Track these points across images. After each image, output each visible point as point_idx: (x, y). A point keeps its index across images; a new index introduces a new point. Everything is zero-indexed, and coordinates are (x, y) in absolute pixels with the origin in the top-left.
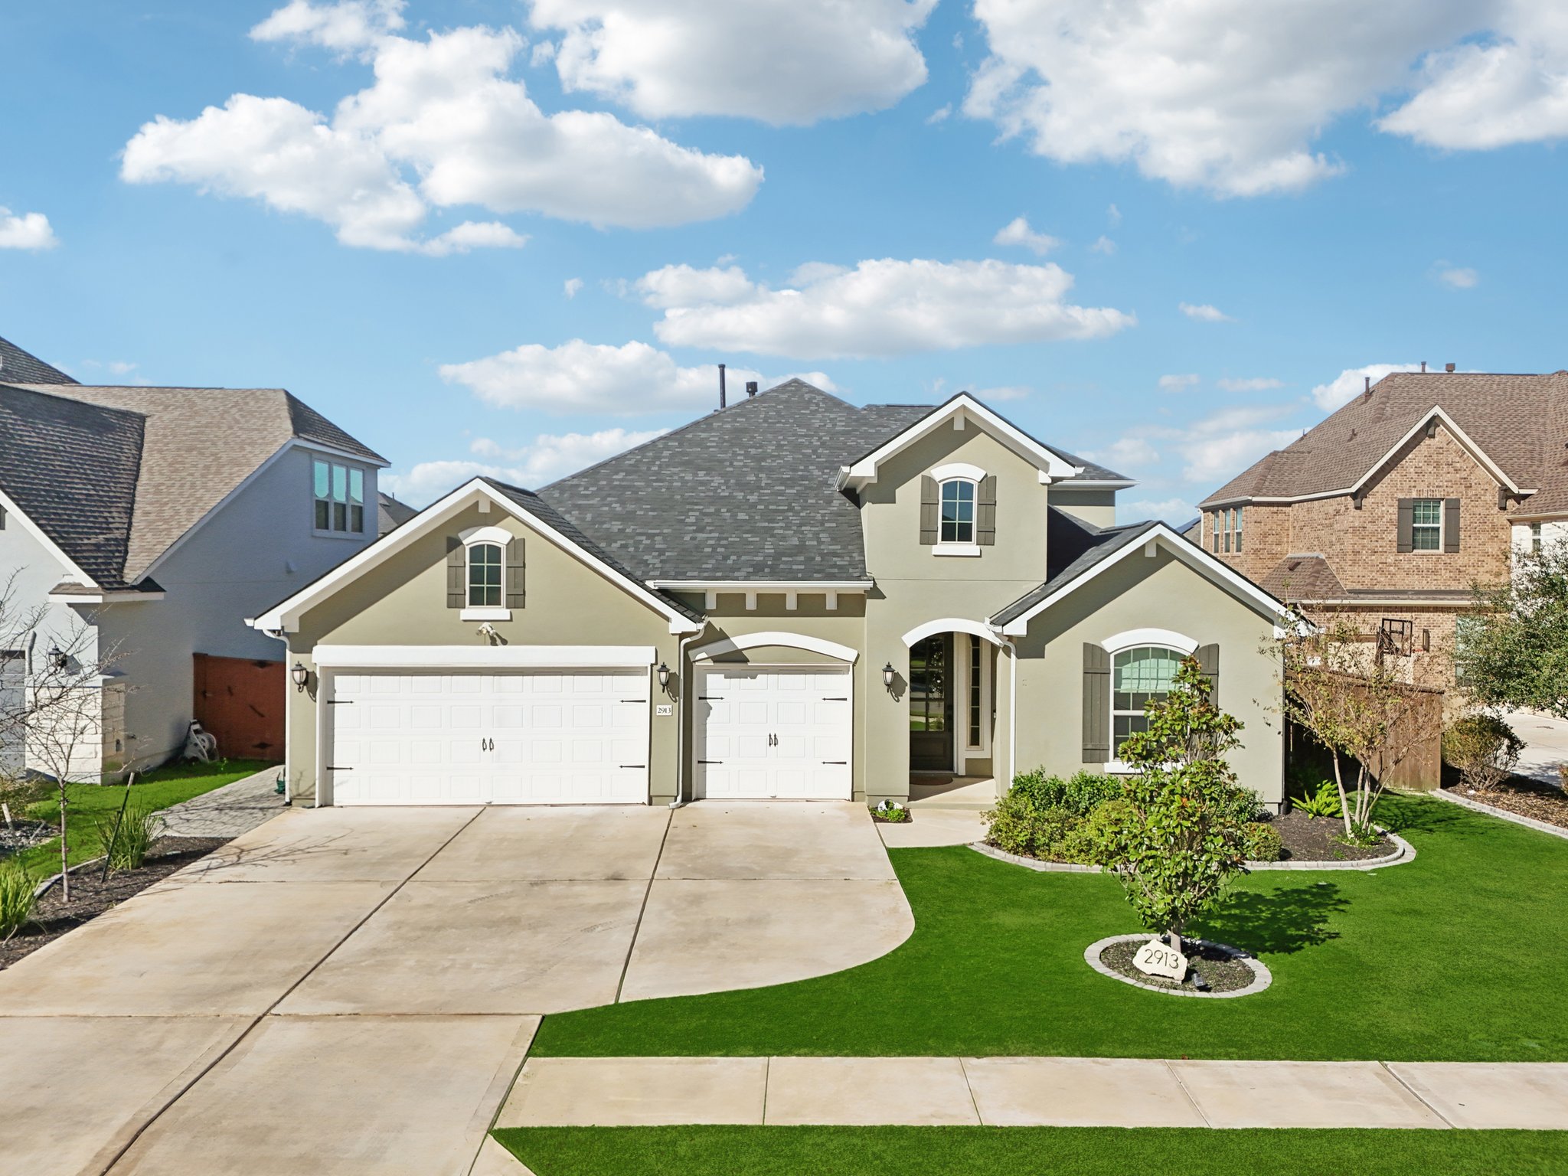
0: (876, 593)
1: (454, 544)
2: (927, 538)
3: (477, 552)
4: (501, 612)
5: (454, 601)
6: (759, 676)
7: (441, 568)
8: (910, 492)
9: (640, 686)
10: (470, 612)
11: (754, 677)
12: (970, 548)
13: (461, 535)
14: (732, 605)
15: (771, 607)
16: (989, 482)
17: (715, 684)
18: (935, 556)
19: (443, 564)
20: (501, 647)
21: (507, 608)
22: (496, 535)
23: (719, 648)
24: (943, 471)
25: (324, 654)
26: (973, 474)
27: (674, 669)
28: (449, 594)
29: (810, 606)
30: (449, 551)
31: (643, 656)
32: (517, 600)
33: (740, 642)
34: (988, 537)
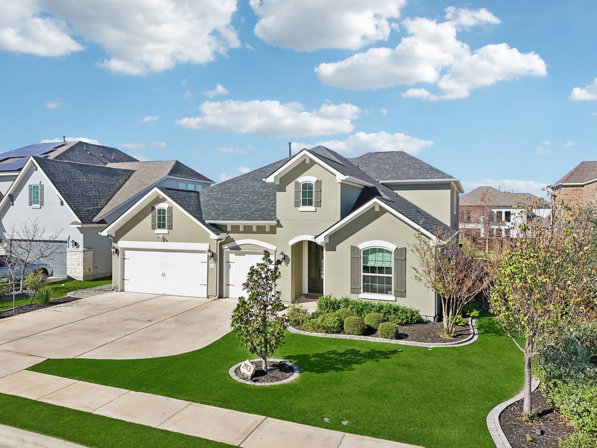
1: (153, 208)
2: (297, 205)
3: (159, 211)
4: (165, 231)
5: (154, 228)
6: (246, 255)
7: (150, 217)
8: (291, 188)
9: (204, 257)
10: (158, 231)
11: (244, 255)
13: (155, 206)
15: (248, 230)
17: (232, 257)
18: (300, 211)
19: (150, 215)
20: (166, 243)
21: (168, 229)
23: (231, 245)
25: (121, 244)
27: (215, 252)
28: (152, 225)
29: (261, 230)
30: (152, 211)
31: (205, 247)
32: (170, 228)
33: (238, 243)
34: (318, 204)
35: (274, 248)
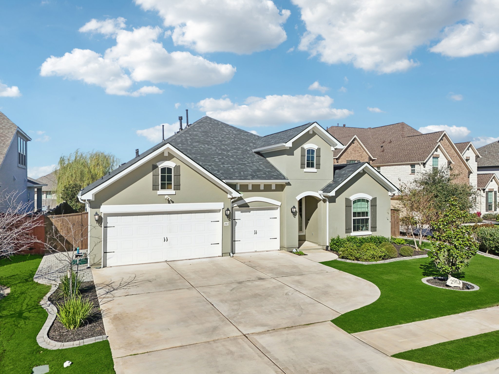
0: (289, 184)
2: (302, 167)
3: (163, 170)
4: (172, 192)
5: (155, 188)
8: (298, 152)
10: (161, 192)
11: (250, 212)
12: (314, 170)
13: (158, 164)
14: (244, 188)
15: (256, 189)
16: (319, 150)
18: (305, 172)
19: (151, 174)
20: (172, 204)
21: (174, 190)
22: (170, 164)
23: (241, 203)
24: (307, 146)
26: (315, 147)
28: (153, 185)
29: (268, 188)
30: (154, 169)
32: (178, 187)
33: (247, 200)
35: (279, 203)
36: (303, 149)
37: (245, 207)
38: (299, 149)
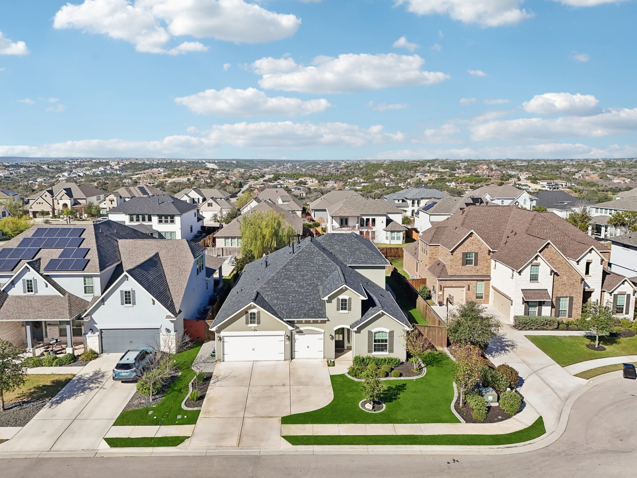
0: (328, 320)
1: (247, 312)
2: (338, 310)
3: (251, 314)
4: (256, 325)
5: (247, 323)
7: (244, 317)
8: (335, 301)
9: (283, 338)
10: (250, 325)
11: (304, 335)
12: (346, 311)
14: (300, 322)
15: (307, 322)
16: (350, 299)
17: (297, 336)
18: (339, 313)
20: (256, 332)
22: (254, 311)
23: (298, 330)
24: (341, 297)
25: (223, 334)
26: (347, 297)
27: (289, 335)
29: (315, 322)
30: (246, 314)
31: (283, 333)
32: (259, 323)
33: (302, 329)
34: (350, 310)
35: (323, 331)
36: (338, 299)
37: (301, 332)
38: (336, 299)
